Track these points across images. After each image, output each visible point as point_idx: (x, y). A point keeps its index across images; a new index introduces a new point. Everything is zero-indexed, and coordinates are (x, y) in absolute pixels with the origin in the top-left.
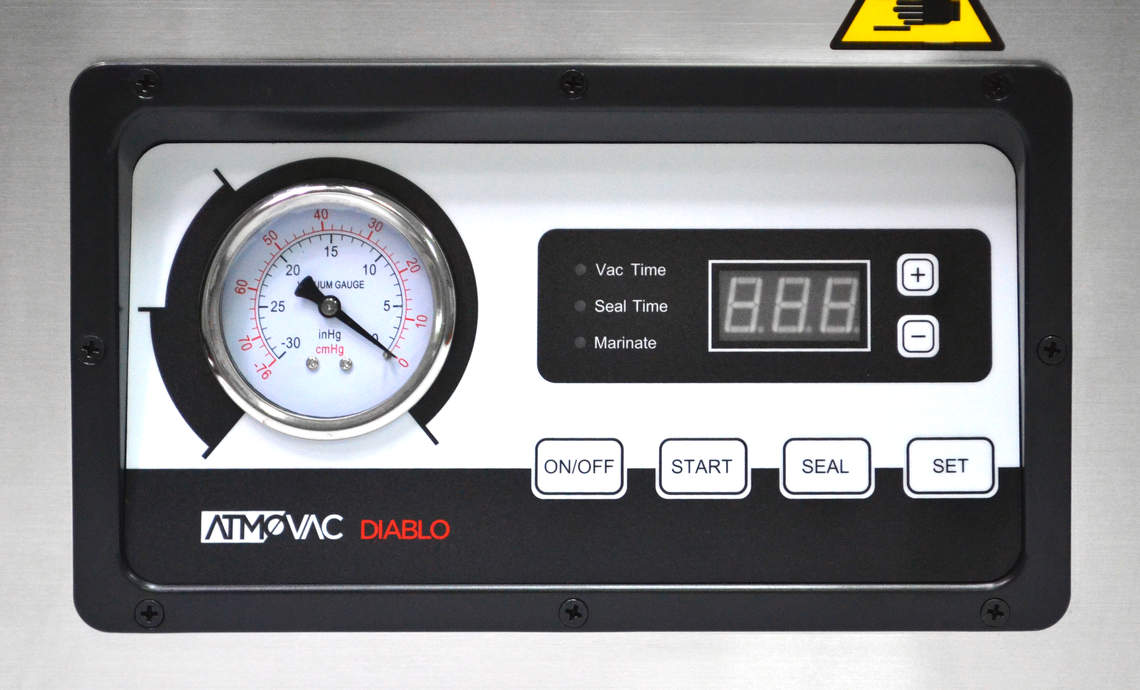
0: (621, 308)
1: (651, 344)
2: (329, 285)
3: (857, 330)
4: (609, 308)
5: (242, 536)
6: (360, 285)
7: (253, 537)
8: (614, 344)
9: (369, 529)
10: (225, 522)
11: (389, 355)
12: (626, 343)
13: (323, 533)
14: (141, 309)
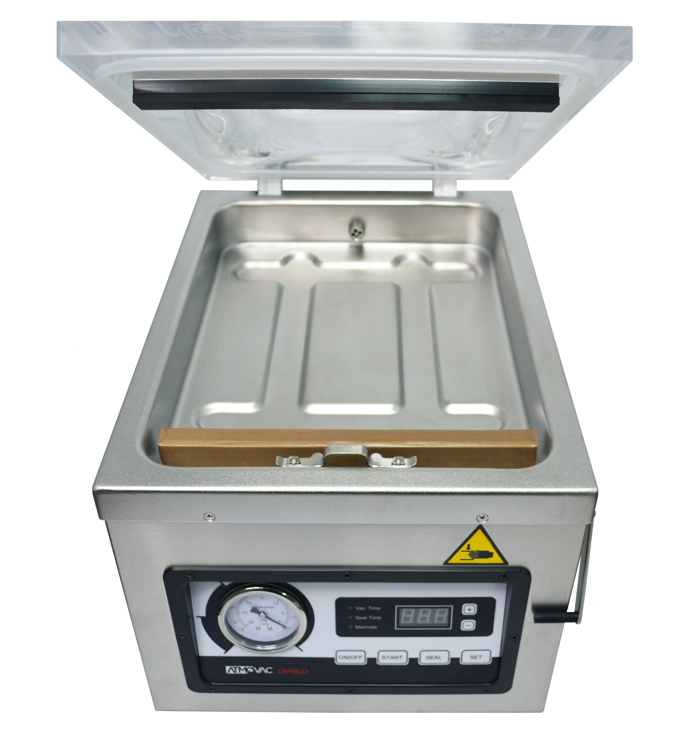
0: (365, 618)
1: (375, 627)
2: (262, 607)
3: (447, 622)
4: (360, 618)
5: (240, 672)
6: (273, 607)
7: (244, 672)
8: (362, 627)
9: (281, 671)
10: (234, 669)
11: (284, 627)
12: (366, 627)
13: (266, 671)
14: (198, 617)
